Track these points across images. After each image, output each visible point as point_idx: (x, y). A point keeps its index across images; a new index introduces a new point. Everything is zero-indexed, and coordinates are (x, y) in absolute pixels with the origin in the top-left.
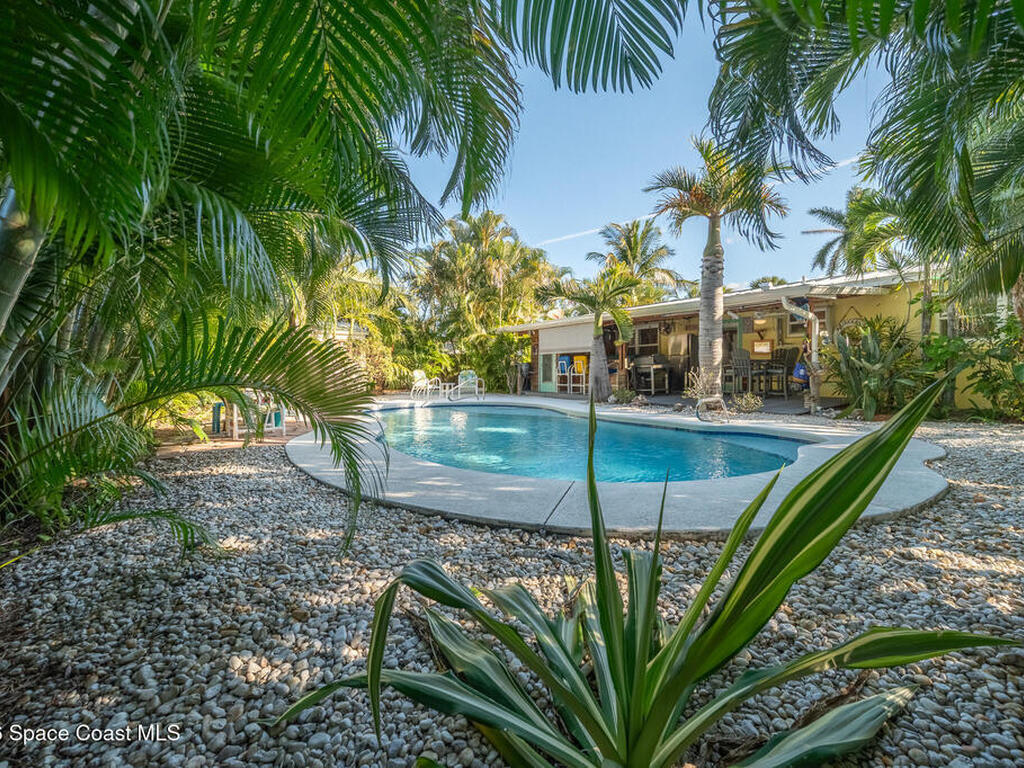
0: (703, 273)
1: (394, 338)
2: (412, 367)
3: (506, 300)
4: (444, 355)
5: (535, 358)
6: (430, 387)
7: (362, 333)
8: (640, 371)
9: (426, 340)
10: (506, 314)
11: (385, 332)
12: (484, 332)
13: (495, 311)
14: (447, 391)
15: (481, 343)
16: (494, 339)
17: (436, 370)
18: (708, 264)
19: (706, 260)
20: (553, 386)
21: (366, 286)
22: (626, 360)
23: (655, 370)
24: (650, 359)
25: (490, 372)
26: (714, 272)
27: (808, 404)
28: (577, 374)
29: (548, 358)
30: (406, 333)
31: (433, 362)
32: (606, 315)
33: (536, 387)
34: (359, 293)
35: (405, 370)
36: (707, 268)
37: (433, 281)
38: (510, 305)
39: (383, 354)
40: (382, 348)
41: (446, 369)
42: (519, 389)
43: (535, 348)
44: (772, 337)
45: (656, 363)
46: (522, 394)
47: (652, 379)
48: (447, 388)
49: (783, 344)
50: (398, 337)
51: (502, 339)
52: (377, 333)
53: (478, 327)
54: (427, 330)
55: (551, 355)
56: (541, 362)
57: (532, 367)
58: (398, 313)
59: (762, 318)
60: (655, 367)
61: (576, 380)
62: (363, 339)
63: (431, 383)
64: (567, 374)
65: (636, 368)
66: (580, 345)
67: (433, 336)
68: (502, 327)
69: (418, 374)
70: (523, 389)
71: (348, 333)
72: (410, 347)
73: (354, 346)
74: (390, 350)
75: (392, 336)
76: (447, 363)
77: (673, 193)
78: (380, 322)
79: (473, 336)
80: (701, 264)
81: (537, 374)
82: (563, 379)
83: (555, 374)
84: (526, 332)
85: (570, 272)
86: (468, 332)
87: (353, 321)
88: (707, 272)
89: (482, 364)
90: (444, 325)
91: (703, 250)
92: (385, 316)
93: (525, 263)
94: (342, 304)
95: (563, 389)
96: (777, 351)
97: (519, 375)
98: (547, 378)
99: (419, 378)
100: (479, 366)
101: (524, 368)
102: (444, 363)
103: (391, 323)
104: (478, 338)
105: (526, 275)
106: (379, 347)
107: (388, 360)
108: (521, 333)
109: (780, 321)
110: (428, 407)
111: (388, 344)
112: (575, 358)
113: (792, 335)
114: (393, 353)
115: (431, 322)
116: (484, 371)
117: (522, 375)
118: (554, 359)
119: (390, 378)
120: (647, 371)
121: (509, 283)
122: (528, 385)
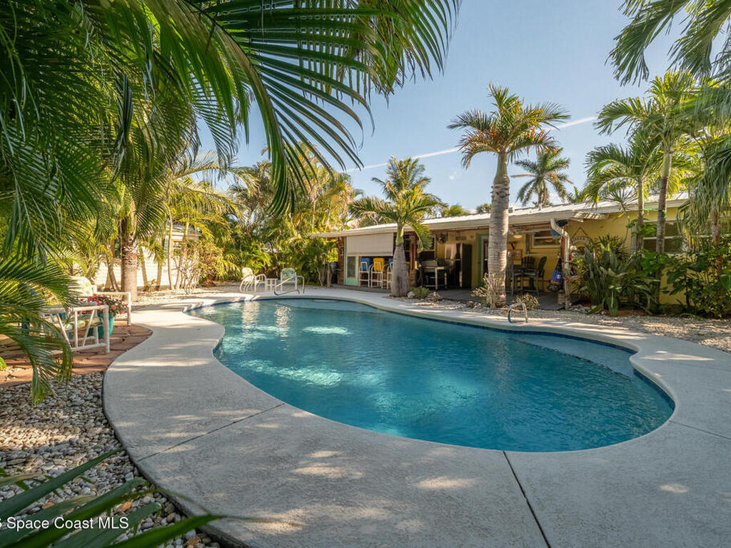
0: (493, 197)
1: (224, 239)
2: (240, 264)
3: (318, 211)
4: (265, 253)
5: (341, 258)
6: (257, 282)
7: (197, 235)
8: (425, 271)
9: (250, 242)
10: (317, 224)
11: (216, 234)
12: (300, 237)
13: (308, 220)
14: (271, 285)
15: (297, 246)
16: (306, 242)
17: (259, 265)
18: (497, 190)
19: (497, 187)
20: (356, 280)
21: (200, 195)
22: (416, 262)
23: (438, 271)
24: (434, 262)
25: (305, 269)
26: (502, 197)
27: (560, 300)
28: (376, 272)
29: (352, 259)
30: (235, 235)
31: (255, 258)
32: (408, 227)
33: (343, 281)
34: (194, 201)
35: (234, 266)
36: (498, 193)
37: (258, 194)
38: (321, 216)
39: (216, 254)
40: (214, 248)
41: (266, 265)
42: (329, 283)
43: (342, 251)
44: (520, 248)
45: (439, 265)
46: (331, 286)
47: (436, 277)
48: (271, 282)
49: (530, 253)
50: (227, 239)
51: (315, 243)
52: (210, 236)
53: (295, 233)
54: (251, 233)
55: (354, 257)
56: (346, 261)
57: (338, 265)
58: (227, 219)
59: (520, 234)
60: (439, 268)
61: (375, 276)
62: (196, 240)
63: (258, 279)
64: (368, 272)
65: (423, 268)
66: (381, 250)
67: (256, 238)
68: (315, 233)
69: (246, 271)
70: (332, 283)
71: (183, 234)
72: (238, 248)
73: (188, 246)
74: (221, 250)
75: (222, 237)
76: (267, 260)
77: (472, 131)
78: (212, 226)
79: (291, 240)
80: (492, 190)
81: (343, 270)
82: (364, 276)
83: (358, 272)
84: (334, 238)
85: (362, 193)
86: (287, 236)
87: (188, 224)
88: (497, 197)
89: (298, 261)
90: (265, 230)
91: (493, 180)
92: (217, 221)
93: (332, 183)
94: (179, 210)
95: (364, 284)
96: (525, 258)
97: (329, 272)
98: (351, 274)
99: (248, 274)
100: (296, 264)
101: (332, 266)
102: (265, 260)
103: (222, 226)
104: (295, 241)
105: (334, 193)
106: (211, 247)
107: (219, 258)
108: (330, 239)
109: (528, 236)
110: (256, 300)
111: (219, 244)
112: (374, 259)
113: (536, 247)
114: (224, 253)
115: (255, 227)
116: (300, 267)
117: (331, 272)
118: (357, 259)
119: (221, 273)
120: (432, 271)
121: (320, 199)
122: (336, 279)
